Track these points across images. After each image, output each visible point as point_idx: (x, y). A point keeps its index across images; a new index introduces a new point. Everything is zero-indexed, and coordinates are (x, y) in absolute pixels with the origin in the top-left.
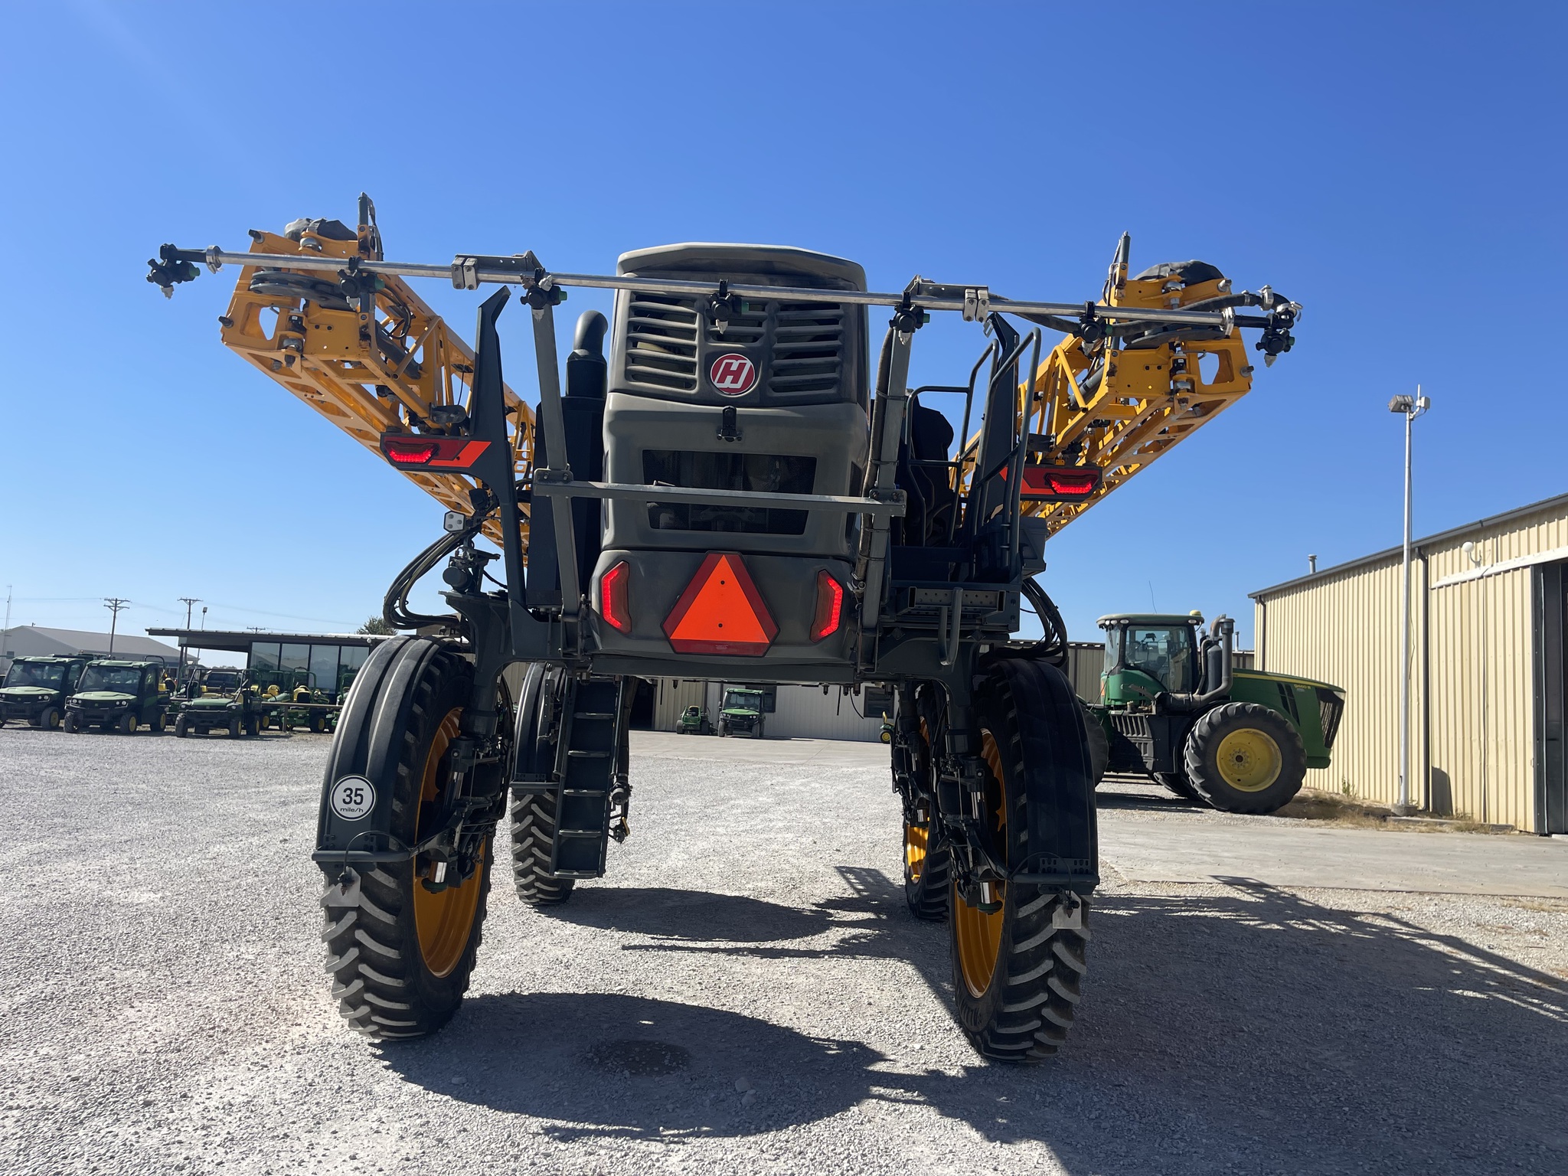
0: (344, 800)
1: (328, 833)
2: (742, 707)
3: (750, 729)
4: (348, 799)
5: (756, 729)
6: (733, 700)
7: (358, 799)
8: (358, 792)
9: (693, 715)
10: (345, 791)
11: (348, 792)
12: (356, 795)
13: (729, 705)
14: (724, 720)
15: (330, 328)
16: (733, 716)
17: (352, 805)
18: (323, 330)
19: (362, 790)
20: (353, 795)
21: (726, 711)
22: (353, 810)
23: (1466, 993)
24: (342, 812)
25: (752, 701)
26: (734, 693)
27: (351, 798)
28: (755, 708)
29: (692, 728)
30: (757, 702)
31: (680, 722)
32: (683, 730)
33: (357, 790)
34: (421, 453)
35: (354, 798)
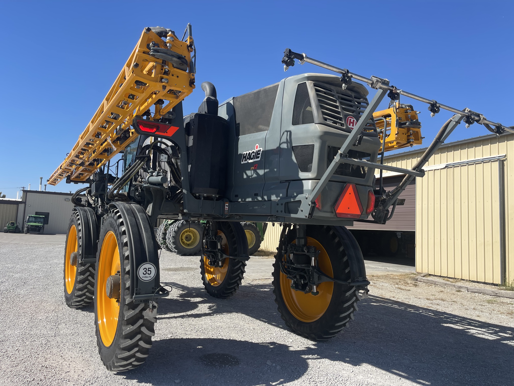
0: (143, 273)
1: (137, 287)
2: (35, 222)
3: (39, 231)
4: (145, 273)
5: (41, 231)
6: (31, 220)
7: (149, 272)
8: (149, 269)
9: (12, 225)
10: (144, 269)
11: (145, 270)
12: (148, 271)
13: (29, 221)
14: (27, 227)
15: (178, 77)
16: (32, 226)
17: (147, 275)
18: (175, 77)
19: (151, 268)
20: (147, 271)
21: (28, 224)
22: (147, 277)
23: (374, 304)
24: (143, 278)
25: (39, 220)
26: (32, 217)
27: (146, 272)
28: (41, 223)
29: (11, 231)
30: (42, 220)
31: (6, 228)
32: (6, 231)
33: (149, 268)
34: (152, 128)
35: (147, 272)
